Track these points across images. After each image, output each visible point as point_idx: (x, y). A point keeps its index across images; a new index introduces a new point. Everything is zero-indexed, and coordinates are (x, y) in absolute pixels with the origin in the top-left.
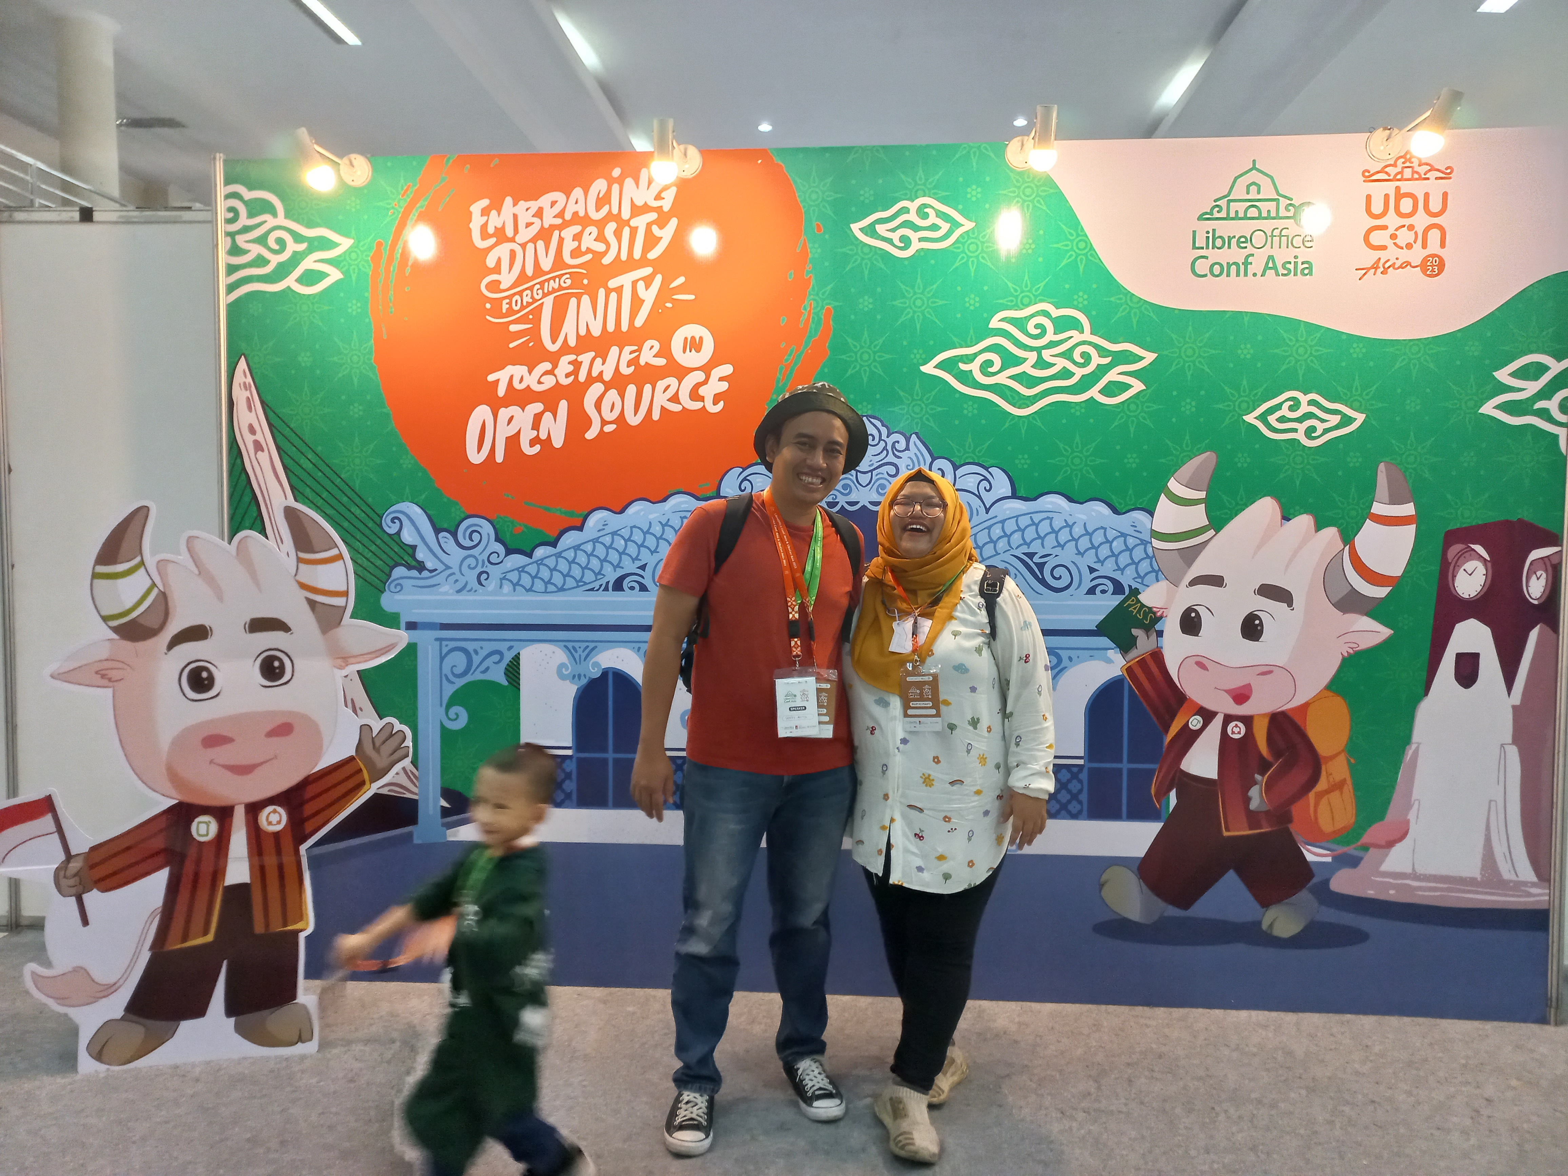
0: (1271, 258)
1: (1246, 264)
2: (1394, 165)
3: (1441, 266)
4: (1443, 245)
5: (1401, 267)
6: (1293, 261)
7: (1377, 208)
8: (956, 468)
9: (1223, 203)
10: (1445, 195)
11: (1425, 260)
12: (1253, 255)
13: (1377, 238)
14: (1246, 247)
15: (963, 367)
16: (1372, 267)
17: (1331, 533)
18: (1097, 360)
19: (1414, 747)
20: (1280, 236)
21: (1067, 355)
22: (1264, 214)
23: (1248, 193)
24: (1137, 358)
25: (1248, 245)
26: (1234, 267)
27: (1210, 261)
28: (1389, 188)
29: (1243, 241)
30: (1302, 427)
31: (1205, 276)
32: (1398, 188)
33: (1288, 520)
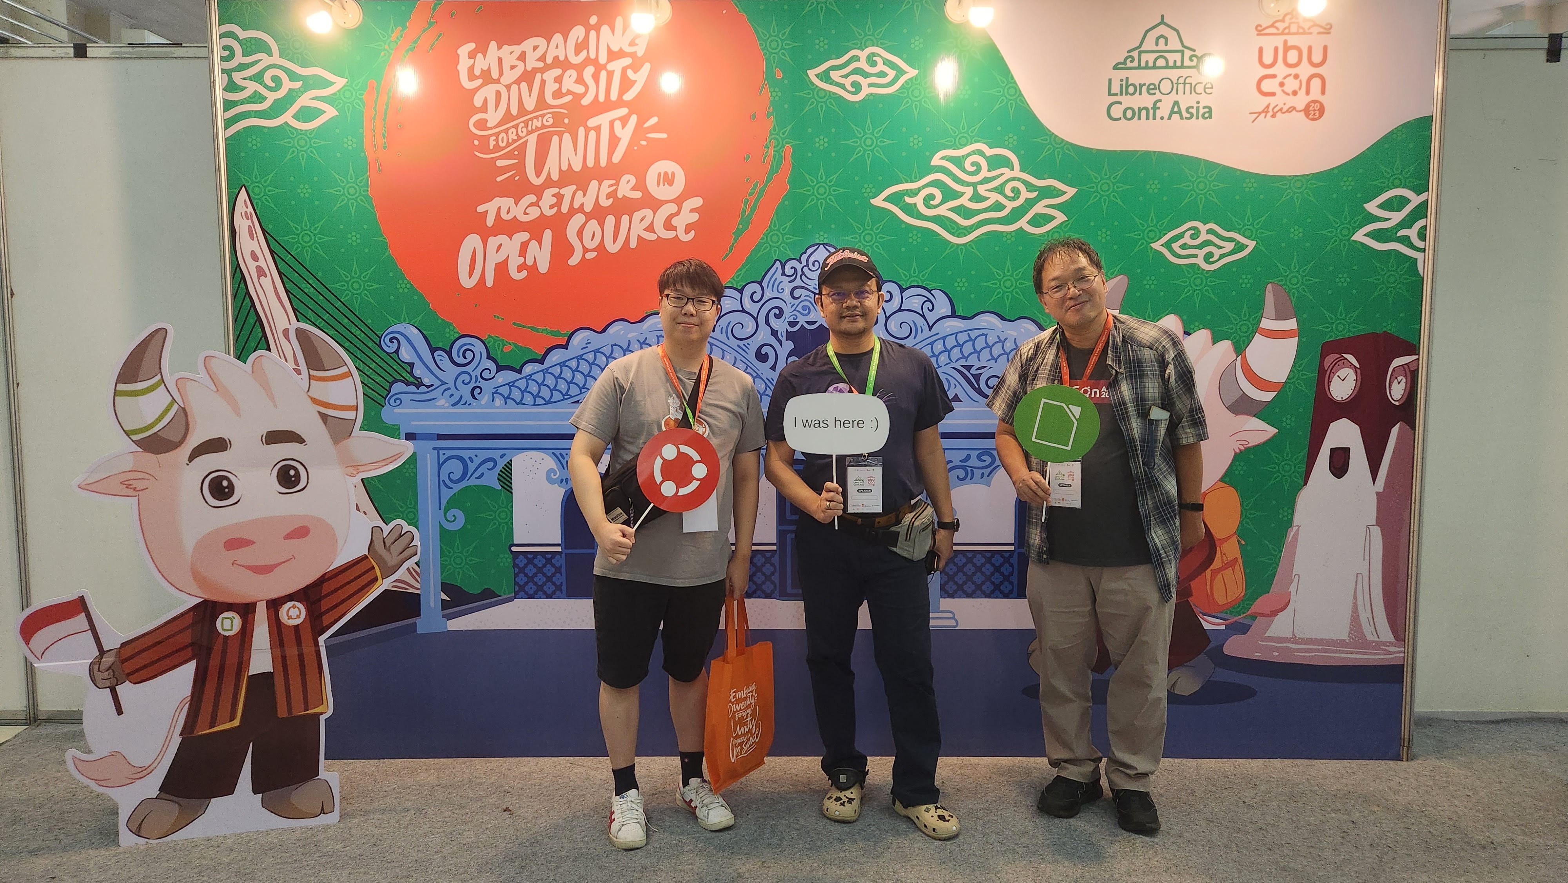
0: (1176, 103)
1: (1155, 108)
2: (1283, 21)
3: (1322, 111)
4: (1323, 92)
5: (1287, 111)
6: (1195, 105)
7: (1268, 59)
8: (902, 290)
9: (1135, 54)
10: (1325, 49)
11: (1308, 106)
12: (1160, 101)
13: (1266, 86)
14: (1155, 94)
15: (908, 200)
16: (1263, 111)
17: (1226, 345)
18: (1025, 194)
19: (1295, 529)
20: (1185, 84)
21: (1000, 190)
22: (1171, 64)
23: (1157, 44)
24: (1060, 193)
25: (1157, 91)
26: (1144, 113)
27: (1123, 107)
28: (1279, 41)
29: (1152, 88)
30: (1202, 253)
31: (1120, 119)
32: (1286, 42)
33: (1189, 334)
